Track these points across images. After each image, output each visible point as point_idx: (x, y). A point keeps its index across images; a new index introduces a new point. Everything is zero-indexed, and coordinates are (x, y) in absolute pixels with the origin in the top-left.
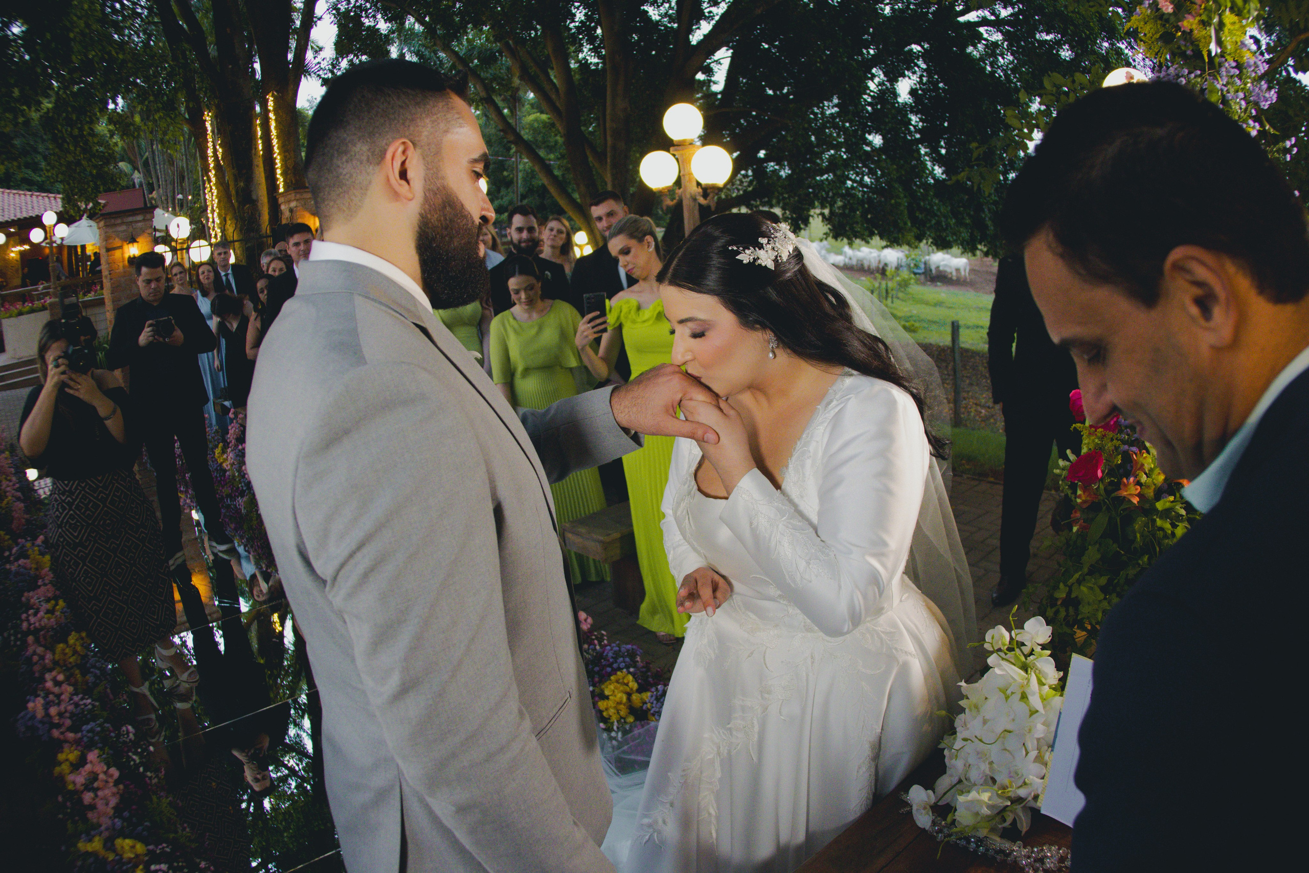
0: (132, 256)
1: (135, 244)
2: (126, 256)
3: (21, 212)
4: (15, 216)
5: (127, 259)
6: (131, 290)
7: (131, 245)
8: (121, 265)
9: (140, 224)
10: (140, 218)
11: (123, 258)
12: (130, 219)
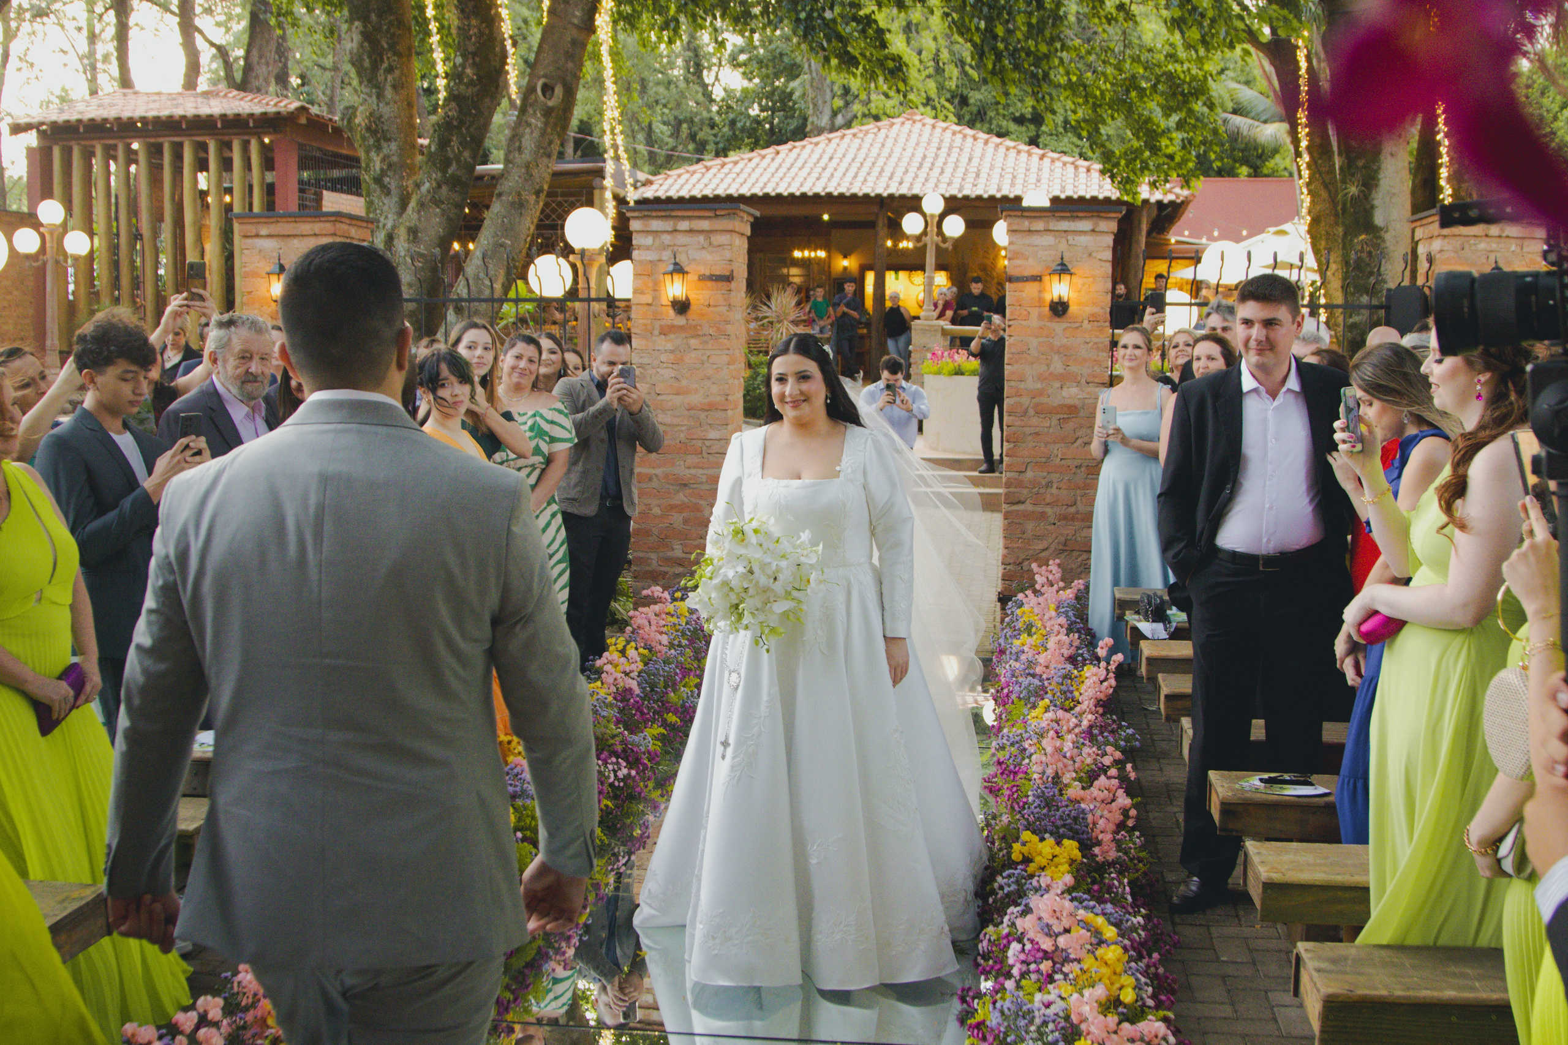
0: (1056, 299)
1: (1066, 278)
2: (1048, 298)
3: (1013, 184)
4: (999, 190)
5: (1048, 304)
6: (1048, 366)
7: (1056, 278)
8: (1034, 312)
9: (1083, 240)
10: (1085, 225)
11: (1041, 300)
12: (1065, 225)
